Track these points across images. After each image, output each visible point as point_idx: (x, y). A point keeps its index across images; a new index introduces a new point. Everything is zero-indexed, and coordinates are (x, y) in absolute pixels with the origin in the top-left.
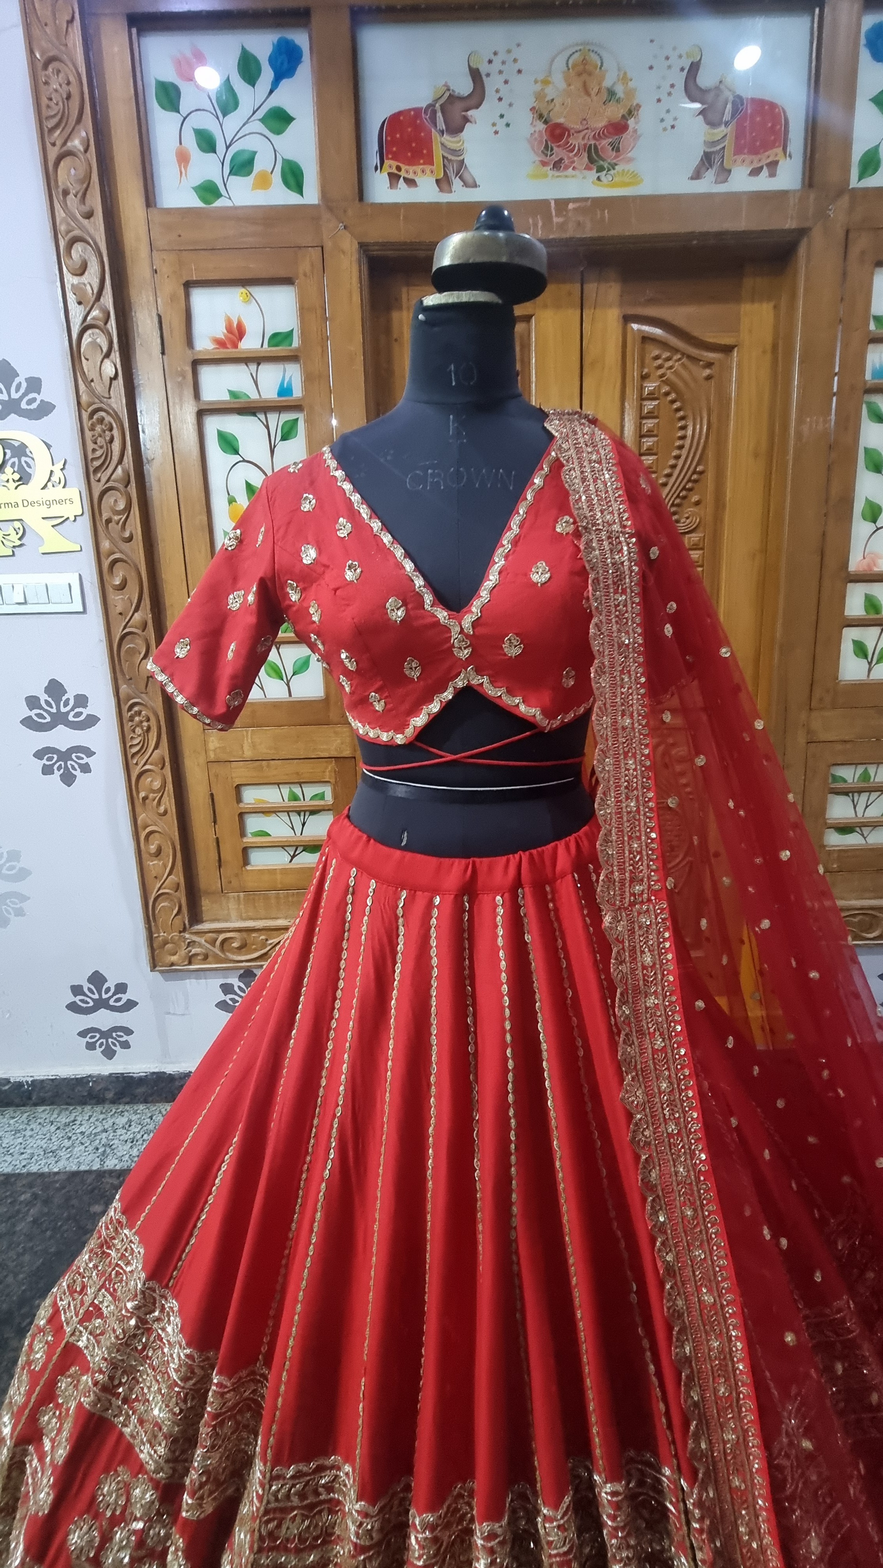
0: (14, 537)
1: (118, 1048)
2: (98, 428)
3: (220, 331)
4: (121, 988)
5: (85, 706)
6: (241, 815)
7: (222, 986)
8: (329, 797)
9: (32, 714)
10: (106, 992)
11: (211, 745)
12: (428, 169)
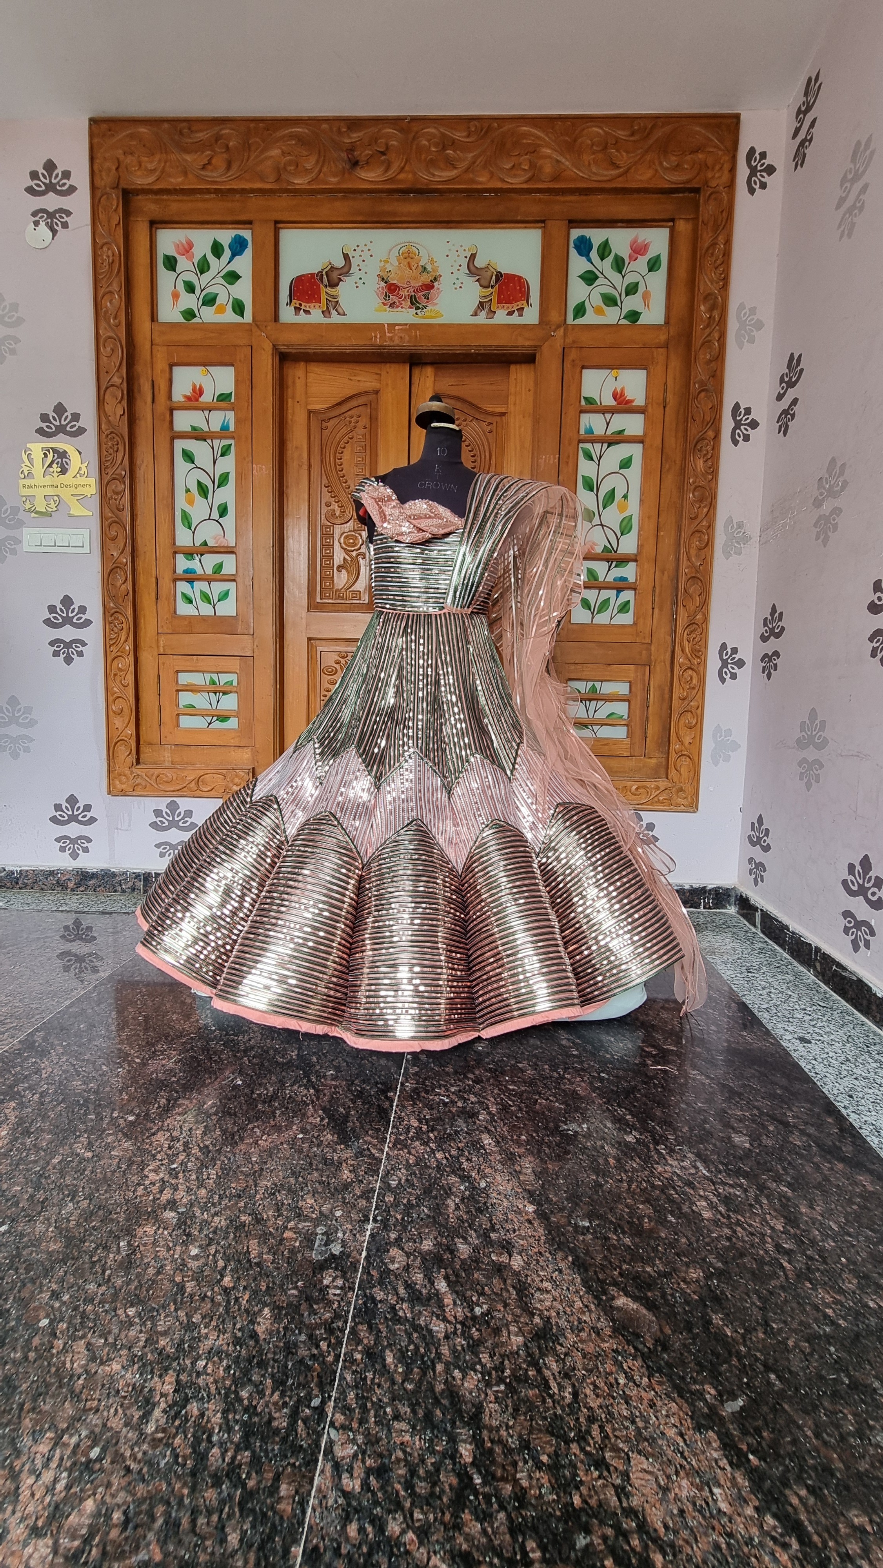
0: (53, 505)
1: (80, 852)
2: (109, 444)
3: (188, 392)
4: (88, 808)
5: (84, 613)
6: (178, 691)
7: (154, 811)
8: (235, 683)
9: (51, 616)
10: (77, 810)
11: (162, 643)
12: (317, 305)
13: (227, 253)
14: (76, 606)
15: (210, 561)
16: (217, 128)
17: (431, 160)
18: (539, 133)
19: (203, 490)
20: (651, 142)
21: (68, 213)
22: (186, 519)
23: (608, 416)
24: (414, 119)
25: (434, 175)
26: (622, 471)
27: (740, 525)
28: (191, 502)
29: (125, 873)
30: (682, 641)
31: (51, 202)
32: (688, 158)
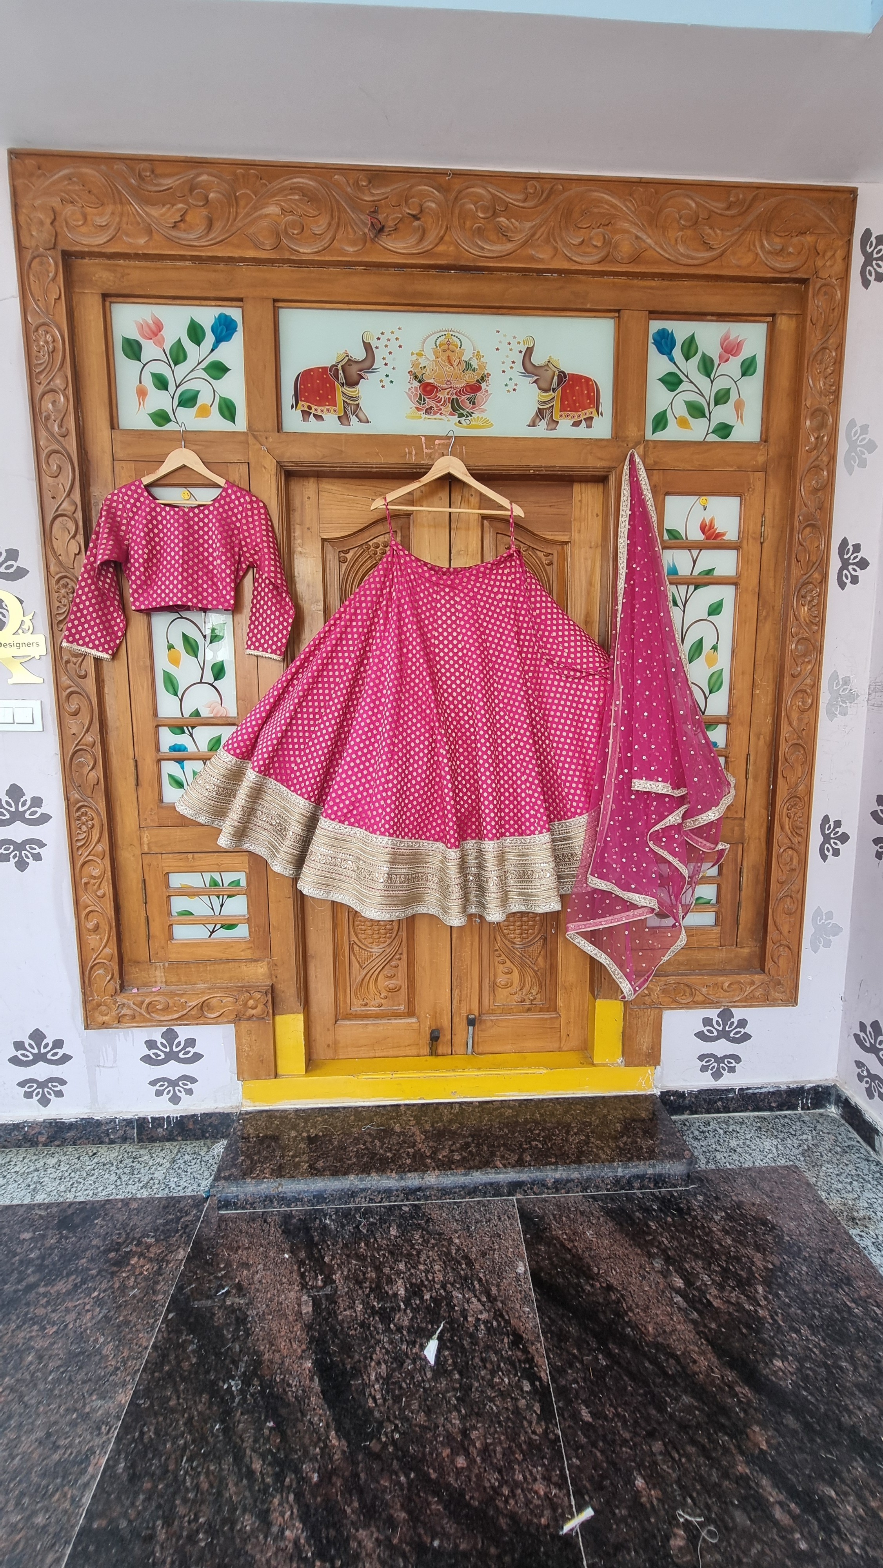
1: (52, 1097)
2: (62, 592)
4: (59, 1044)
5: (40, 807)
6: (169, 896)
7: (146, 1042)
8: (243, 883)
10: (45, 1047)
11: (145, 840)
12: (332, 408)
13: (210, 338)
14: (28, 797)
15: (203, 736)
16: (191, 174)
17: (479, 228)
18: (614, 201)
19: (191, 647)
20: (750, 218)
22: (171, 684)
23: (695, 552)
24: (457, 174)
25: (483, 249)
26: (711, 618)
27: (846, 681)
28: (175, 661)
29: (113, 1121)
30: (780, 816)
32: (795, 240)
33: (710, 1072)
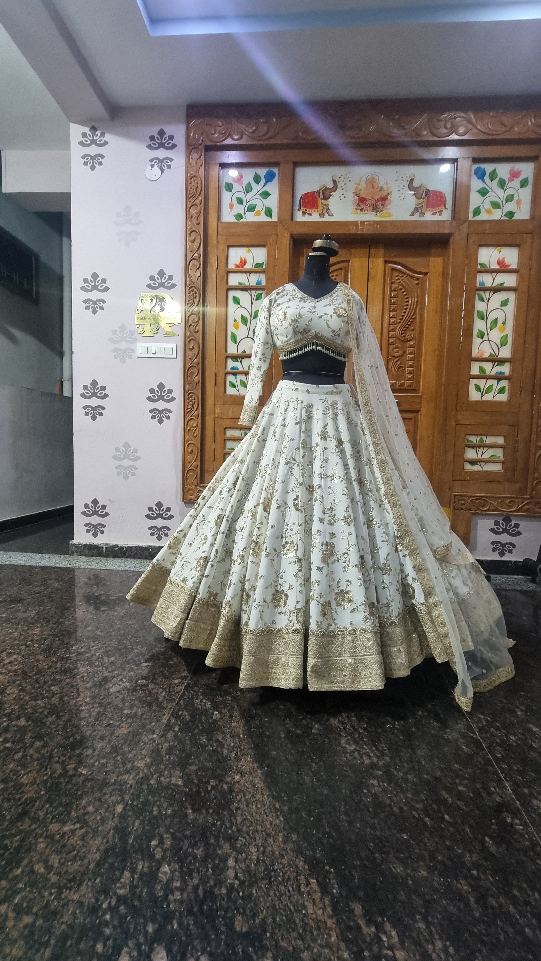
0: (155, 330)
1: (163, 536)
2: (191, 293)
3: (238, 262)
4: (168, 509)
5: (171, 394)
6: (225, 440)
9: (151, 395)
10: (162, 511)
11: (217, 411)
12: (316, 210)
13: (263, 181)
14: (166, 389)
19: (244, 320)
21: (171, 160)
22: (234, 338)
23: (494, 274)
26: (502, 308)
28: (237, 327)
31: (161, 153)
33: (498, 552)
